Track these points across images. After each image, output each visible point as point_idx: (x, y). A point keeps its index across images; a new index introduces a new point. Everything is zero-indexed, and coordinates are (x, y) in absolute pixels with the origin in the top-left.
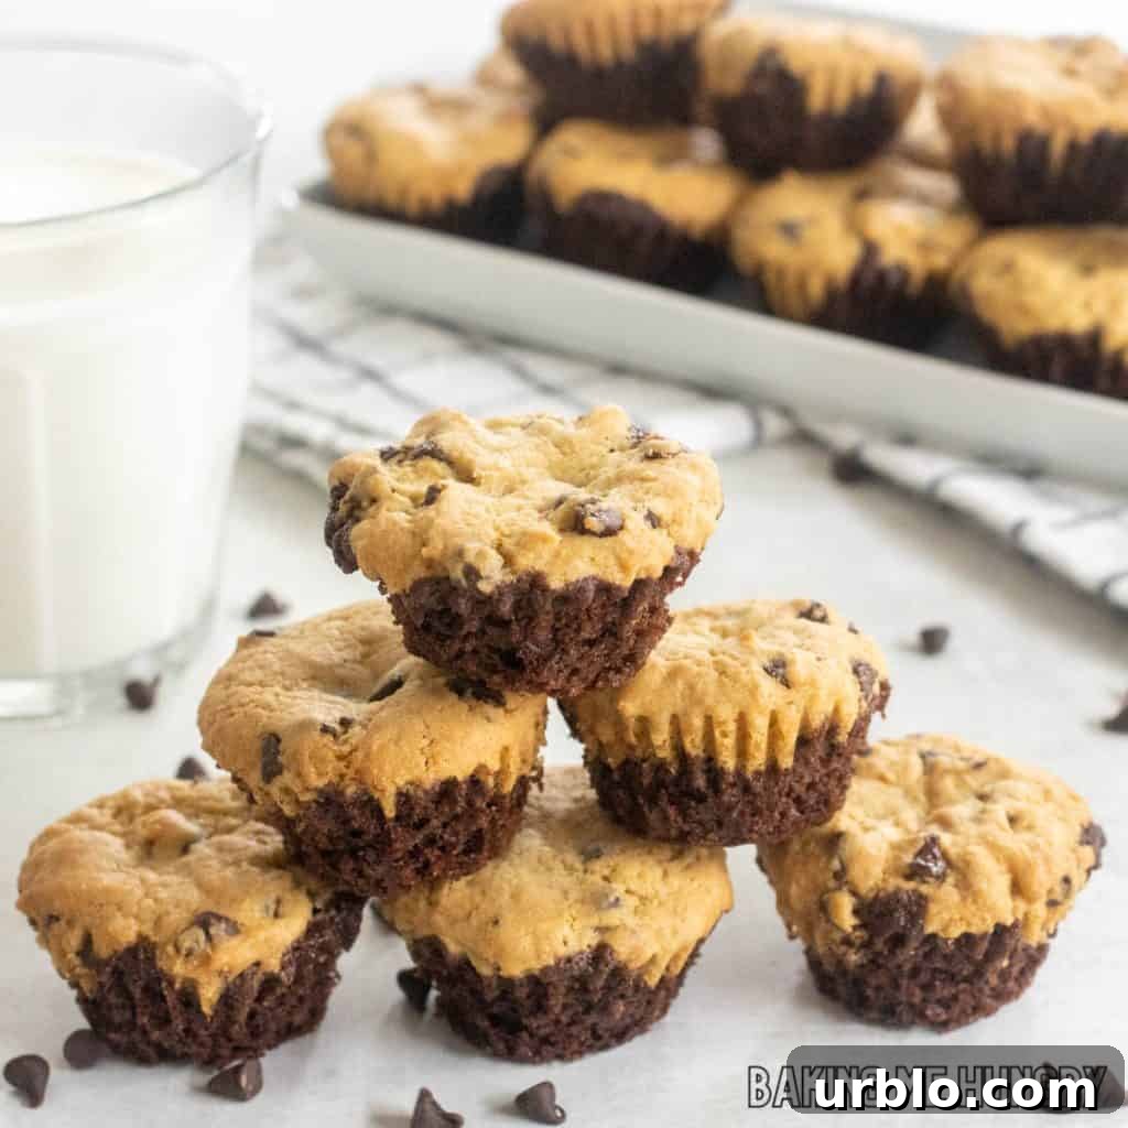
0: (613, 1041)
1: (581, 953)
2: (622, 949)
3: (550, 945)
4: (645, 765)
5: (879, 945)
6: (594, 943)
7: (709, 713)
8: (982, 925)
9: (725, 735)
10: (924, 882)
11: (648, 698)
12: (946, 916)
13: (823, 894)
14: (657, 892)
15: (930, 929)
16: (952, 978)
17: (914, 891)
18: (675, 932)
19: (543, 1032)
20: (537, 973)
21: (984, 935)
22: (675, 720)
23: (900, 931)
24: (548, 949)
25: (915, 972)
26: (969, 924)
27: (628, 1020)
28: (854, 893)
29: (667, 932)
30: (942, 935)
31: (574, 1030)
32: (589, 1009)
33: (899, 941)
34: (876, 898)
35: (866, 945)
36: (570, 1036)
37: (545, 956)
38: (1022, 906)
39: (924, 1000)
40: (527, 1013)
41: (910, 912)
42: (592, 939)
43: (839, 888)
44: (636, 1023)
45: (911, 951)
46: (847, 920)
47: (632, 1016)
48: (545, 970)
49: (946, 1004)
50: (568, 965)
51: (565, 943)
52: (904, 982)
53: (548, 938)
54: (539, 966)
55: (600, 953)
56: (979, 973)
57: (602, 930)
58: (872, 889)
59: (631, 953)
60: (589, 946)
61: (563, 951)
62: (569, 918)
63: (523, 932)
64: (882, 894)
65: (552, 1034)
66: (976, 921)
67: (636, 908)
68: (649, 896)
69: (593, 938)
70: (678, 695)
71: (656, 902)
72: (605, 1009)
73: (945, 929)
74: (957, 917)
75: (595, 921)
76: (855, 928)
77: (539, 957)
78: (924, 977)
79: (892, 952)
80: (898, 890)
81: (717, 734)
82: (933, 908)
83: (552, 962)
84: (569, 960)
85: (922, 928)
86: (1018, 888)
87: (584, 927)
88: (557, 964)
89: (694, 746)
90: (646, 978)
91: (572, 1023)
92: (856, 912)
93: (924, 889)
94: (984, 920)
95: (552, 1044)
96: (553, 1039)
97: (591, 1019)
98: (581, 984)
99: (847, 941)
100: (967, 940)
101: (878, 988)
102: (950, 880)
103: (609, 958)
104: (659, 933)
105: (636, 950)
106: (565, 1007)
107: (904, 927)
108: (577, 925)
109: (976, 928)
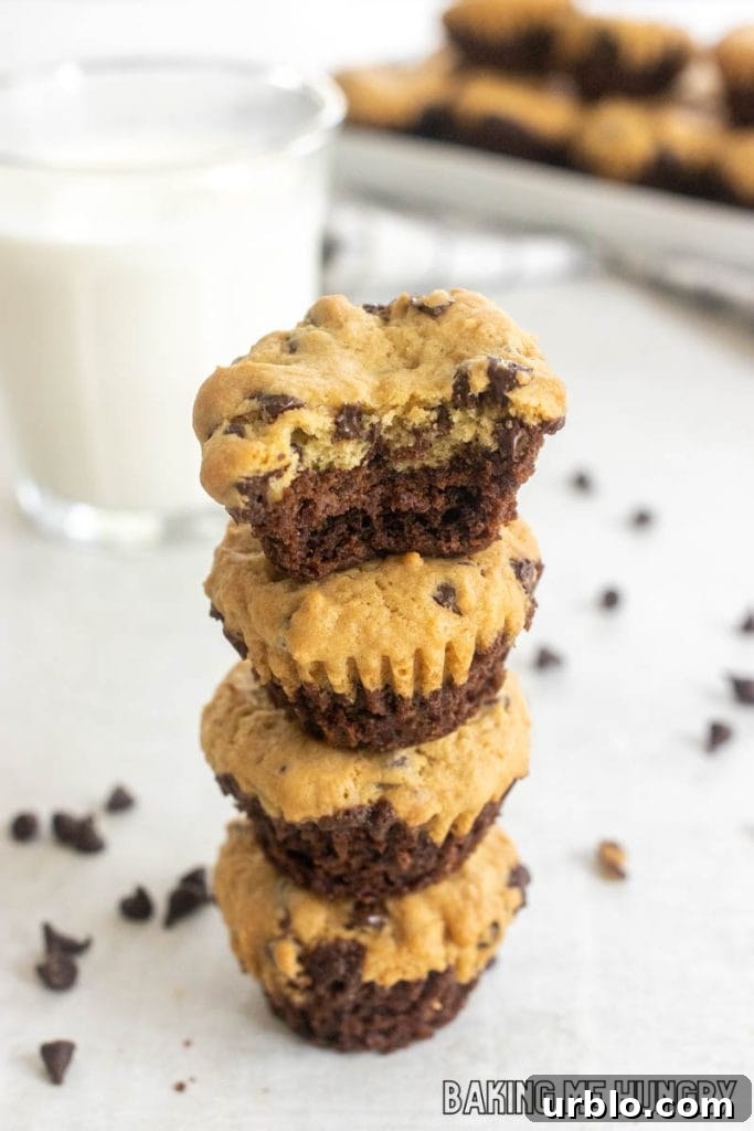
0: (406, 889)
1: (361, 806)
2: (402, 807)
3: (331, 796)
4: (322, 696)
5: (322, 990)
6: (375, 798)
7: (387, 654)
8: (416, 971)
9: (403, 672)
10: (363, 932)
11: (323, 646)
12: (382, 966)
13: (269, 941)
14: (445, 754)
15: (368, 976)
16: (391, 1013)
17: (354, 941)
18: (458, 796)
19: (336, 872)
20: (316, 821)
21: (418, 983)
22: (352, 663)
23: (340, 979)
24: (328, 800)
25: (356, 1008)
26: (404, 972)
27: (420, 871)
28: (298, 941)
29: (450, 795)
30: (379, 983)
31: (365, 874)
32: (377, 857)
33: (339, 987)
34: (318, 948)
35: (310, 988)
36: (361, 880)
37: (323, 807)
38: (454, 951)
39: (366, 1032)
40: (319, 854)
41: (349, 962)
42: (373, 794)
43: (283, 937)
44: (429, 874)
45: (351, 996)
46: (290, 966)
47: (423, 867)
48: (325, 819)
49: (387, 1033)
50: (346, 817)
51: (346, 796)
52: (346, 1017)
53: (330, 789)
54: (319, 816)
55: (379, 809)
56: (415, 1007)
57: (384, 786)
58: (314, 938)
59: (410, 813)
60: (370, 801)
61: (343, 803)
62: (355, 773)
63: (306, 780)
64: (324, 943)
65: (345, 875)
66: (410, 968)
67: (423, 768)
68: (438, 758)
69: (376, 793)
70: (353, 640)
71: (443, 764)
72: (393, 859)
73: (382, 978)
74: (393, 965)
75: (378, 777)
76: (299, 975)
77: (318, 807)
78: (364, 1012)
79: (334, 996)
80: (338, 940)
81: (396, 671)
82: (371, 959)
83: (330, 812)
84: (347, 812)
85: (360, 977)
86: (450, 935)
87: (368, 783)
88: (335, 816)
89: (372, 682)
90: (431, 834)
91: (364, 868)
92: (301, 959)
93: (363, 939)
94: (417, 968)
95: (347, 884)
96: (346, 880)
97: (381, 867)
98: (364, 835)
99: (292, 984)
100: (403, 986)
101: (323, 1021)
102: (388, 929)
103: (388, 815)
104: (441, 795)
105: (416, 811)
106: (352, 854)
107: (345, 977)
108: (361, 779)
109: (410, 976)
